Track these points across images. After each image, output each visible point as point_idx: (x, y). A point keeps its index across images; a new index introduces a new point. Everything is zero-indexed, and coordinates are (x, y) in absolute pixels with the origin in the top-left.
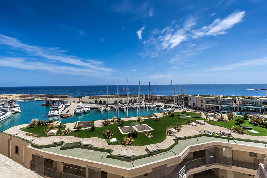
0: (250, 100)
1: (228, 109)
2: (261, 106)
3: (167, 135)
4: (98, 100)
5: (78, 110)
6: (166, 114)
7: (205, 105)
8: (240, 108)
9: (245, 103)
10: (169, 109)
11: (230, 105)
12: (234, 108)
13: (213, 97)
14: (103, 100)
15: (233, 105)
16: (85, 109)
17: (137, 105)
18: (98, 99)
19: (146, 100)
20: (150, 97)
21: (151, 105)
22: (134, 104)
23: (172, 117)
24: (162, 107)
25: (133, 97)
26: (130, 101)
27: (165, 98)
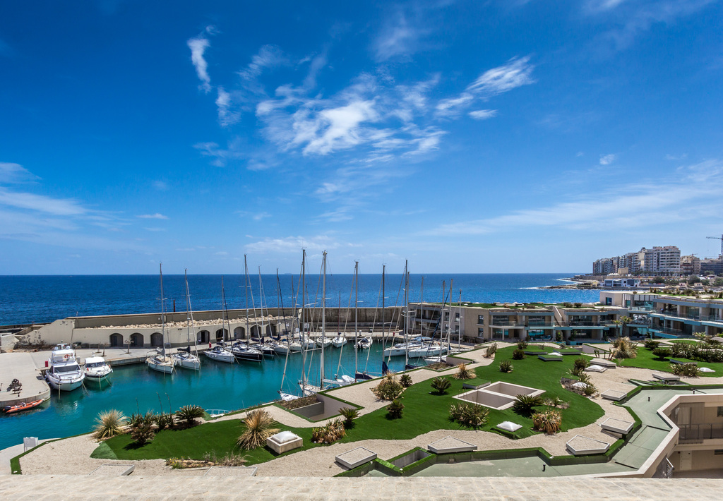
0: (583, 311)
1: (540, 335)
2: (603, 324)
4: (126, 331)
5: (66, 377)
7: (487, 330)
8: (564, 332)
9: (576, 320)
10: (399, 347)
11: (544, 325)
12: (554, 332)
13: (505, 307)
14: (146, 330)
15: (550, 325)
16: (93, 371)
17: (284, 340)
18: (124, 328)
19: (306, 325)
20: (319, 314)
26: (255, 332)
27: (368, 314)
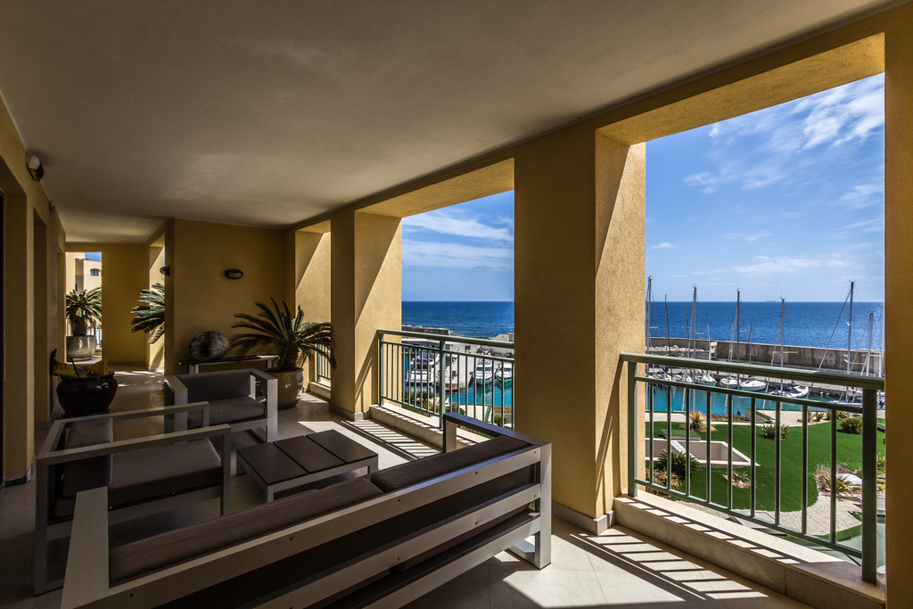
3: (820, 493)
6: (818, 420)
16: (499, 372)
17: (681, 374)
20: (740, 350)
21: (743, 380)
22: (669, 371)
23: (849, 432)
24: (797, 392)
25: (663, 346)
27: (817, 357)
